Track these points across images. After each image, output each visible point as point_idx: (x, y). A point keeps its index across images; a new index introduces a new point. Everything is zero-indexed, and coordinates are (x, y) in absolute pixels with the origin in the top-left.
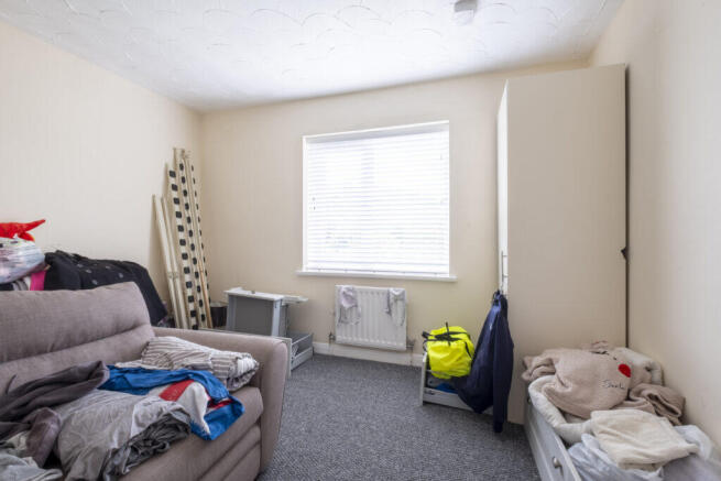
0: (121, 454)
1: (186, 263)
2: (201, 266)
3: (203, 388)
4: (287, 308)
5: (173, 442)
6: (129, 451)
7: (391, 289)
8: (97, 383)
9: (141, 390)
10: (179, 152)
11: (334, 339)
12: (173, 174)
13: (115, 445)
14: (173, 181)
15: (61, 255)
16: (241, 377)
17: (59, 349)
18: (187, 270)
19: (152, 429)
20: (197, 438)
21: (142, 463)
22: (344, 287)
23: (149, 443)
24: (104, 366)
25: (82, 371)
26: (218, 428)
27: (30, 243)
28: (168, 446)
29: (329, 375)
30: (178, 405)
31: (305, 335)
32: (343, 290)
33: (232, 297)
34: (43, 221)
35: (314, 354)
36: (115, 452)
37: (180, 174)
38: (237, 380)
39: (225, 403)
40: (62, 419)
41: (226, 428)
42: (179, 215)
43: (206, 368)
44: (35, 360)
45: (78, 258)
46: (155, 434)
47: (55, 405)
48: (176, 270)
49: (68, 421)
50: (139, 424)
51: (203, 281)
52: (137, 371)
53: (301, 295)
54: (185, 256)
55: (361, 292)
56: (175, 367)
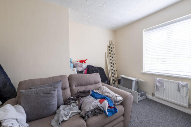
0: (89, 112)
1: (112, 68)
2: (115, 69)
3: (107, 102)
4: (137, 83)
5: (100, 114)
6: (91, 112)
7: (180, 82)
8: (89, 94)
9: (96, 98)
10: (110, 41)
11: (154, 95)
12: (109, 47)
13: (88, 110)
14: (109, 48)
15: (90, 66)
16: (118, 101)
17: (85, 85)
18: (112, 70)
19: (95, 109)
20: (105, 115)
21: (93, 116)
22: (158, 79)
23: (95, 112)
24: (91, 91)
25: (87, 91)
26: (110, 114)
27: (85, 64)
28: (98, 114)
29: (151, 107)
30: (101, 105)
31: (144, 92)
32: (157, 79)
33: (122, 77)
34: (87, 59)
35: (147, 98)
36: (88, 112)
37: (111, 47)
38: (117, 102)
39: (113, 108)
40: (83, 100)
41: (113, 114)
42: (110, 56)
43: (109, 97)
44: (82, 87)
45: (92, 66)
46: (96, 110)
47: (82, 97)
48: (110, 69)
49: (83, 101)
50: (93, 107)
51: (116, 72)
52: (97, 93)
53: (142, 79)
54: (112, 66)
55: (165, 81)
56: (104, 94)
